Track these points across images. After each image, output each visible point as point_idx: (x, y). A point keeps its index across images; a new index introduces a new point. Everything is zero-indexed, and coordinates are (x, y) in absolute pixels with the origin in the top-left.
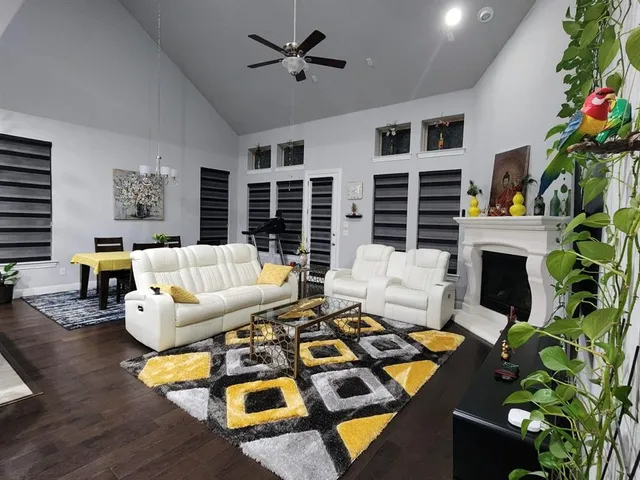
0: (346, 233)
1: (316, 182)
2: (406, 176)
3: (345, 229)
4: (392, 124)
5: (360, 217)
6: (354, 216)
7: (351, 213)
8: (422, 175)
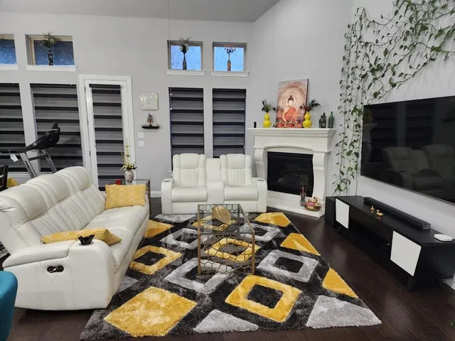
0: (141, 144)
1: (97, 89)
2: (201, 91)
3: (141, 139)
4: (185, 39)
5: (157, 128)
6: (151, 127)
7: (148, 124)
8: (215, 91)
